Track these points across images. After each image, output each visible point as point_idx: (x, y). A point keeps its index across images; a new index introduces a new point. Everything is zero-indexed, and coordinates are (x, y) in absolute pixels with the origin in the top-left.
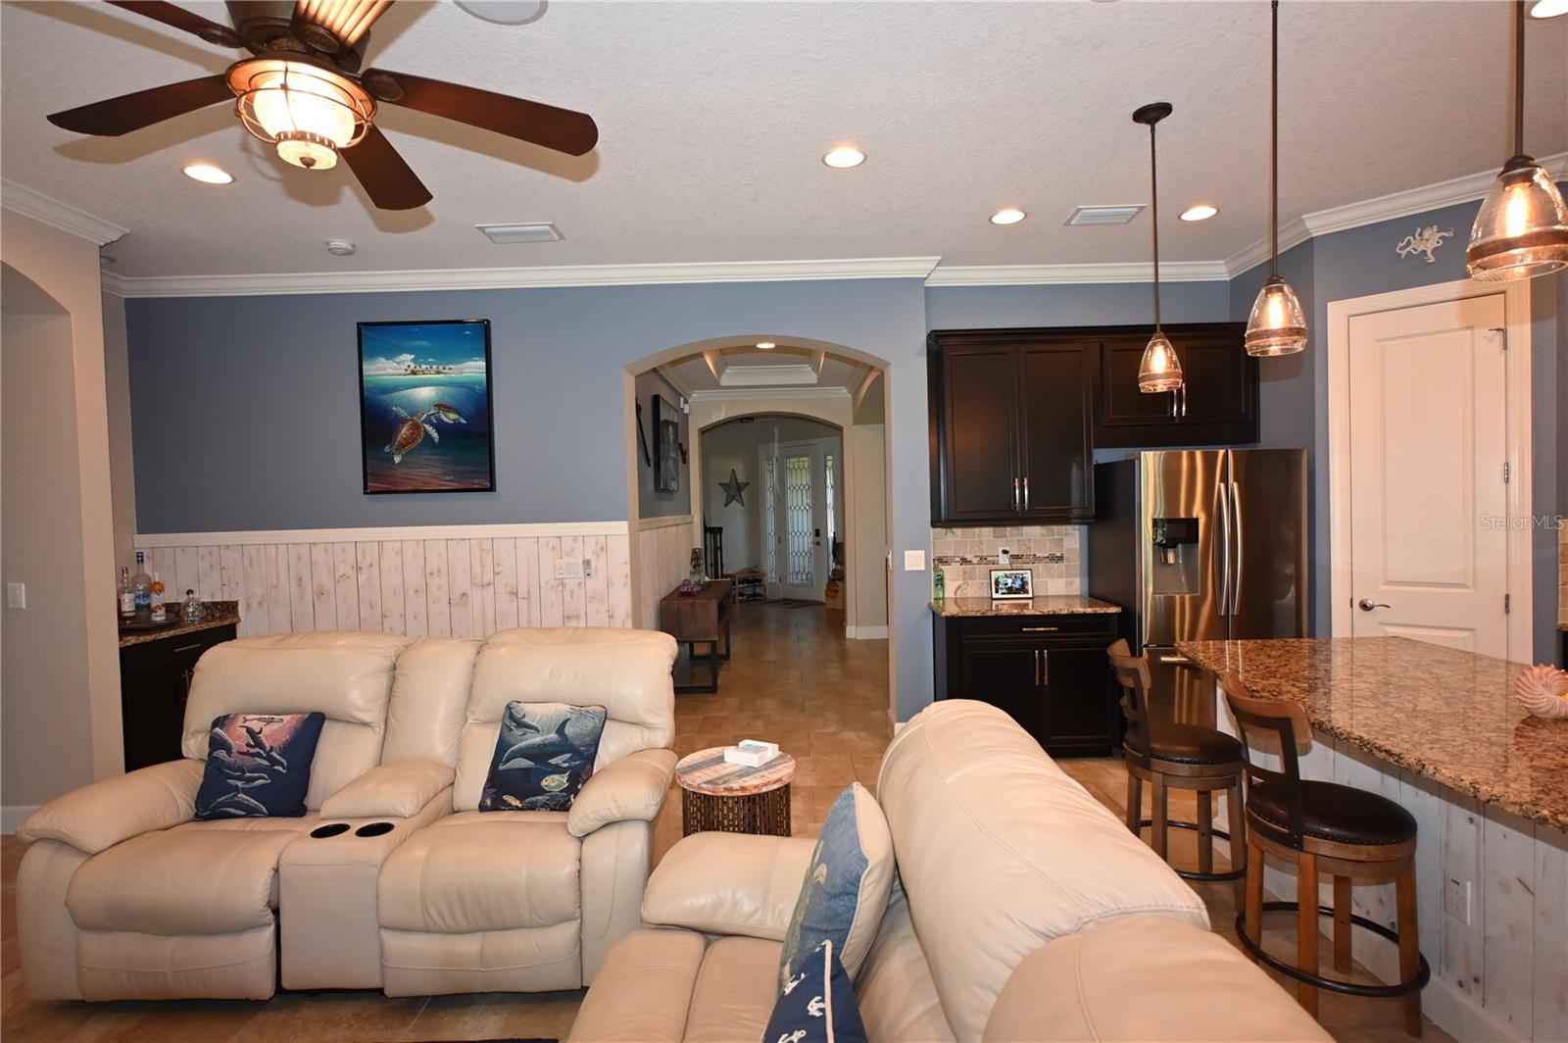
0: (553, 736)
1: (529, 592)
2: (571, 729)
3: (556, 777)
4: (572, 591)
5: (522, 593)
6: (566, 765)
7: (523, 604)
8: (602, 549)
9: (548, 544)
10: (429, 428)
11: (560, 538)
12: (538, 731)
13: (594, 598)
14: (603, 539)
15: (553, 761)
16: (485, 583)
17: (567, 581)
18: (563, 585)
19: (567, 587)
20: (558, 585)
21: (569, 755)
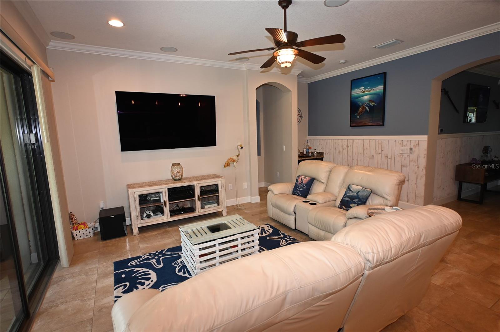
0: (355, 194)
1: (391, 157)
2: (360, 194)
3: (354, 204)
4: (405, 158)
5: (389, 157)
6: (357, 202)
7: (389, 160)
8: (417, 145)
9: (398, 142)
10: (367, 108)
11: (402, 140)
12: (352, 192)
13: (412, 161)
14: (418, 141)
15: (354, 200)
16: (379, 153)
17: (404, 154)
18: (403, 156)
19: (403, 157)
20: (401, 155)
21: (358, 200)
